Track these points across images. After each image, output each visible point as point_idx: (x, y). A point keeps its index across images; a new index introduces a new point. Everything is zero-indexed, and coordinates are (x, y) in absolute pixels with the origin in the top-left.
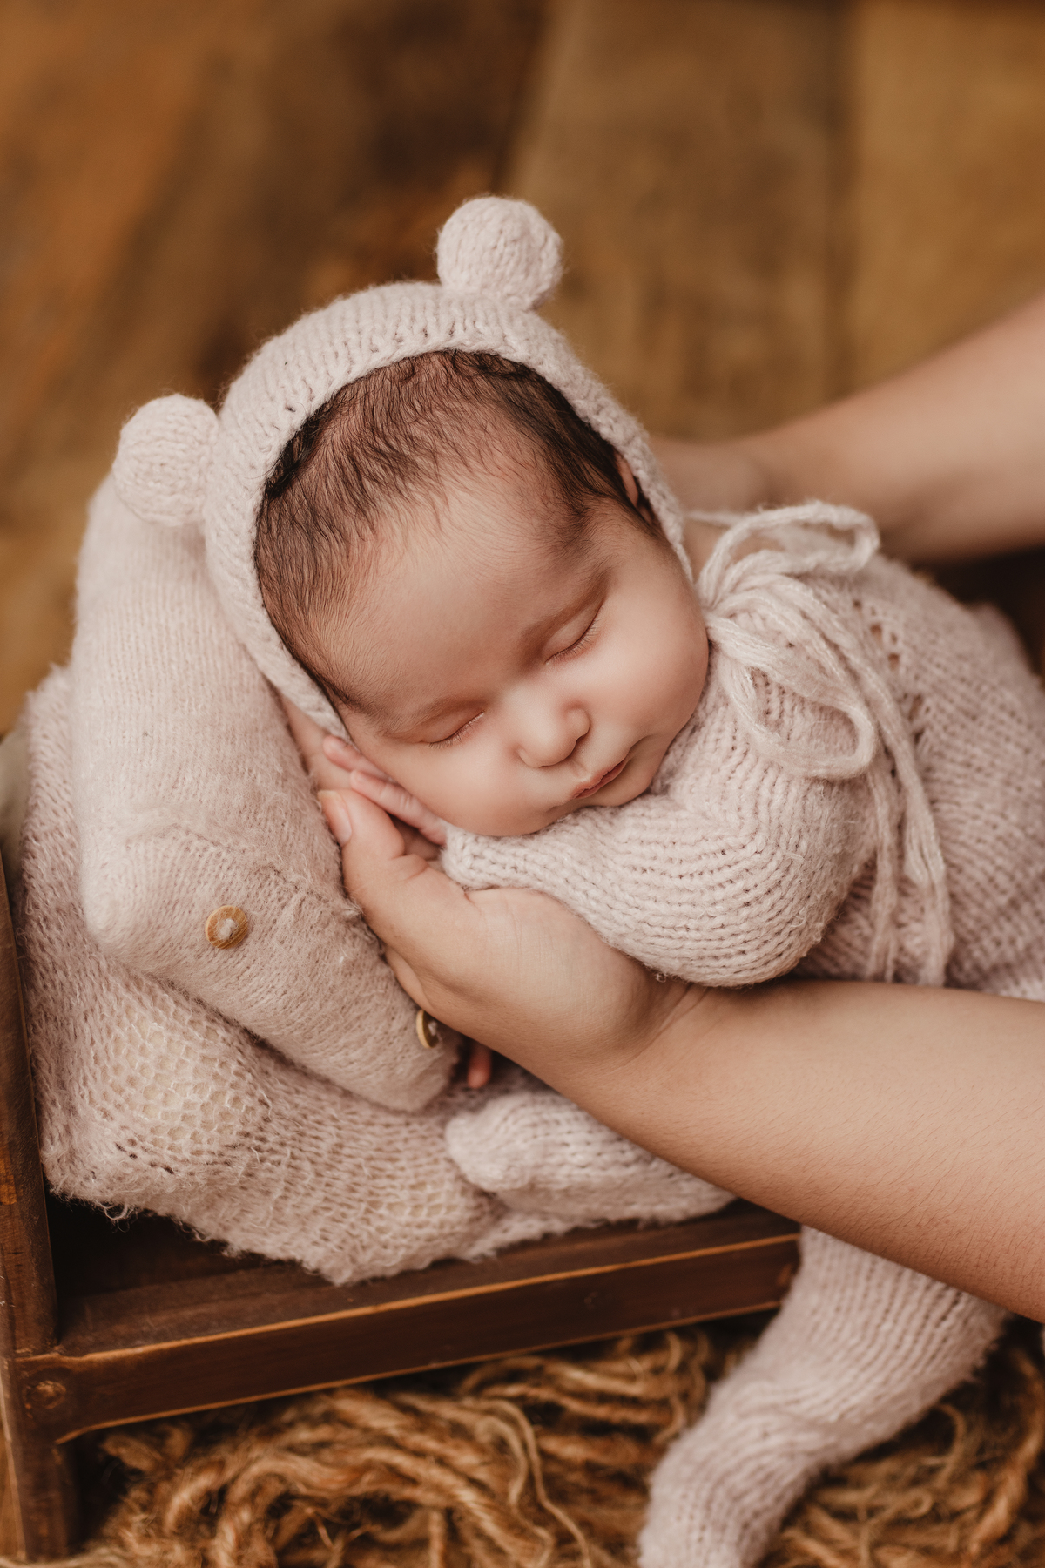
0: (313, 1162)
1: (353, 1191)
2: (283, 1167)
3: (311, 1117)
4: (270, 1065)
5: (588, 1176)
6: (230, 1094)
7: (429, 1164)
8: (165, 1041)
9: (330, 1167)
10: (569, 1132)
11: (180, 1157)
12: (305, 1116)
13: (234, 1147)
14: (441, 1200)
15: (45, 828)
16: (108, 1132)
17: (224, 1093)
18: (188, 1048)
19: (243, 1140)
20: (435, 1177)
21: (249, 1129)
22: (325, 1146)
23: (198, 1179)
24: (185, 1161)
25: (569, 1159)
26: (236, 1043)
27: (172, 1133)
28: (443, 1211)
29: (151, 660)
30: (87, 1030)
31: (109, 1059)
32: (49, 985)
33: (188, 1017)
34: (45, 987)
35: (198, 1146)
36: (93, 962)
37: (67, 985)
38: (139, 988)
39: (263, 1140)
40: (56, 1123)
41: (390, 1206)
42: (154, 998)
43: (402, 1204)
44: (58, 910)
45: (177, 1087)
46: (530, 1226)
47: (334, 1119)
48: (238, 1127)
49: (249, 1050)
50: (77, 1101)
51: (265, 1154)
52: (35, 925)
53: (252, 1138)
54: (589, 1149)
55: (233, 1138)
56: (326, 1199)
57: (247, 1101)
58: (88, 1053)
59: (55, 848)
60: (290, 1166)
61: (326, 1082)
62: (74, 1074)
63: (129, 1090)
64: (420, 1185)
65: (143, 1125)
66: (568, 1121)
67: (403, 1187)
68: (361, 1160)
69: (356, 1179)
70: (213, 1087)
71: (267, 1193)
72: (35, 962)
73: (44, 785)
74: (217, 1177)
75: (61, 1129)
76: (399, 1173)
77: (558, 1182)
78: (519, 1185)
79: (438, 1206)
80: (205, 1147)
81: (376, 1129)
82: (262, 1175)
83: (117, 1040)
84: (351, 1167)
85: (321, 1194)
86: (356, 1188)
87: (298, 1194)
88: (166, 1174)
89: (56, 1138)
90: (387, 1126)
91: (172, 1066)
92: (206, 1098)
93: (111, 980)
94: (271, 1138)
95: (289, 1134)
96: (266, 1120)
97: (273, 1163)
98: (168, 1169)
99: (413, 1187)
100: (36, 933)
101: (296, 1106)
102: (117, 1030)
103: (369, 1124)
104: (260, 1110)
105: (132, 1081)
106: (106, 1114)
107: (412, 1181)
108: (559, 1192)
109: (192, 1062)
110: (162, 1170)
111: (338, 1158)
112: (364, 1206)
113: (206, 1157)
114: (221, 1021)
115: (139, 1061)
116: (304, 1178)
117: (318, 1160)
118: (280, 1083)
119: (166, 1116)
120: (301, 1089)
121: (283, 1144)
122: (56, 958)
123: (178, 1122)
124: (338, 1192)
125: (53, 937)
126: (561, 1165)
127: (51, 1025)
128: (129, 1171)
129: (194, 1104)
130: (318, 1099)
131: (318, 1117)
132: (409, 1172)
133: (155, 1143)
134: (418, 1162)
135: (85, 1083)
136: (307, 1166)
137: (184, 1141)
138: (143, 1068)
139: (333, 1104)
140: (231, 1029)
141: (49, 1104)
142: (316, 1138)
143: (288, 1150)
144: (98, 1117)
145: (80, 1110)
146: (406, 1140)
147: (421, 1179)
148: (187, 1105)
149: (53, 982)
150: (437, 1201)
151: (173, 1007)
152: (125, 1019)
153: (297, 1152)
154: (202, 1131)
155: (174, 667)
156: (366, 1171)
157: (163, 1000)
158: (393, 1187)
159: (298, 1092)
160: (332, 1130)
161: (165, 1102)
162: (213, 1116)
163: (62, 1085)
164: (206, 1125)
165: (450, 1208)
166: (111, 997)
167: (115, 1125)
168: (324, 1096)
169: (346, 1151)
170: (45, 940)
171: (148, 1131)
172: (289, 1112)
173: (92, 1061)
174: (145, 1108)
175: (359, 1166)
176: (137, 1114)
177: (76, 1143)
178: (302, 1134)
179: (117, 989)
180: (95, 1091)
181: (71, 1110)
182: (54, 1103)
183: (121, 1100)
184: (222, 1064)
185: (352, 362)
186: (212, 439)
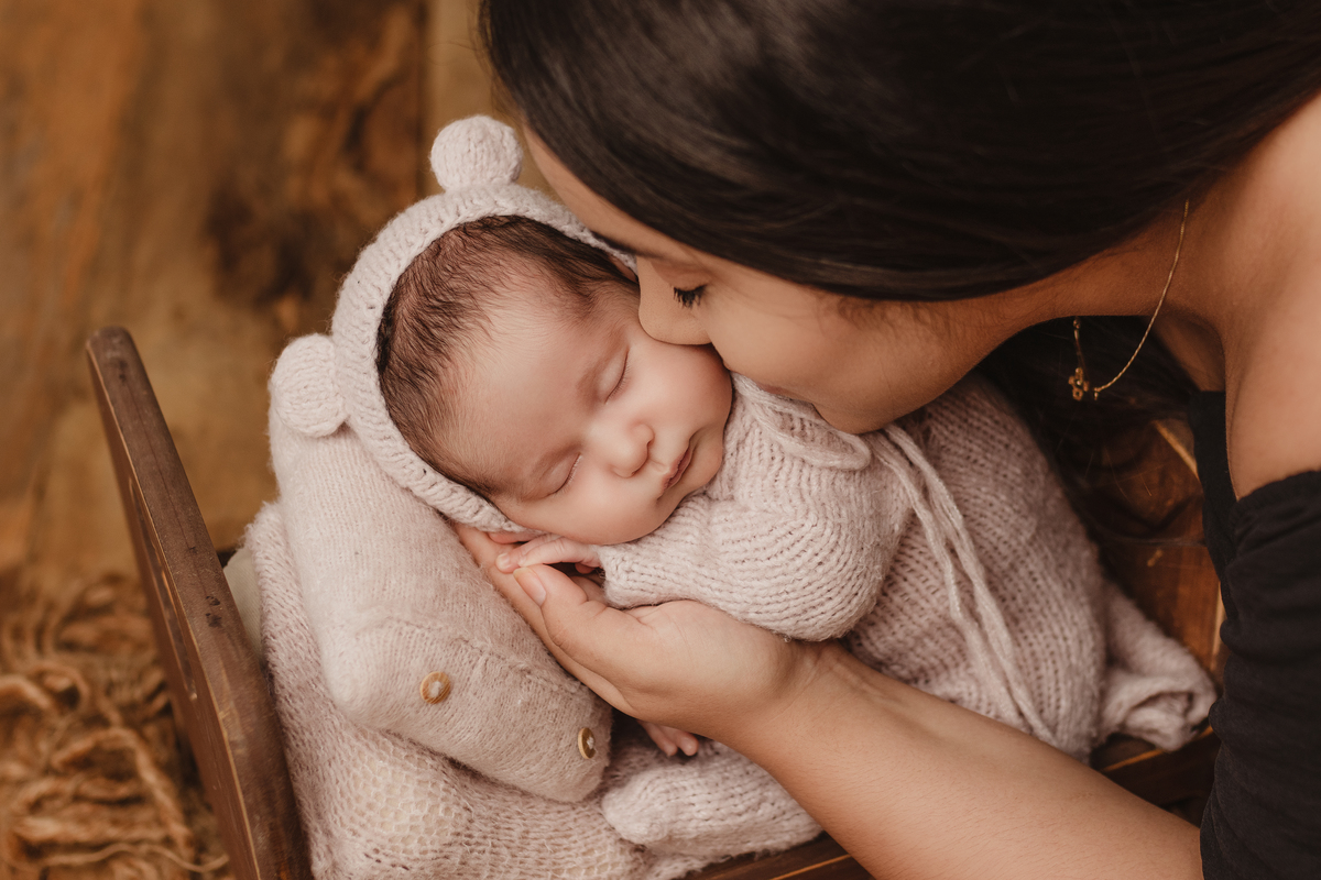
0: (508, 848)
1: (541, 864)
2: (487, 854)
3: (502, 815)
4: (467, 780)
5: (711, 826)
6: (442, 806)
7: (594, 835)
8: (390, 773)
9: (522, 849)
10: (694, 795)
11: (412, 857)
12: (498, 814)
13: (450, 845)
14: (607, 860)
15: (279, 628)
16: (358, 846)
17: (438, 806)
18: (407, 776)
19: (455, 839)
20: (600, 844)
21: (459, 830)
22: (516, 834)
23: (427, 871)
24: (417, 860)
25: (696, 815)
26: (441, 768)
27: (404, 840)
28: (610, 868)
29: (353, 500)
30: (332, 773)
31: (351, 792)
32: (300, 744)
33: (404, 754)
34: (297, 745)
35: (424, 848)
36: (329, 723)
37: (313, 742)
38: (365, 737)
39: (470, 836)
40: (320, 845)
41: (570, 871)
42: (377, 743)
43: (578, 868)
44: (299, 688)
45: (403, 806)
46: (676, 868)
47: (519, 813)
48: (452, 830)
49: (451, 771)
50: (332, 827)
51: (473, 846)
52: (283, 701)
53: (464, 837)
54: (710, 806)
55: (449, 838)
56: (521, 873)
57: (455, 810)
58: (335, 790)
59: (288, 642)
60: (492, 853)
61: (512, 789)
62: (327, 807)
63: (369, 813)
64: (591, 851)
65: (383, 837)
66: (692, 786)
67: (577, 855)
68: (544, 840)
69: (542, 855)
70: (429, 802)
71: (478, 875)
72: (287, 729)
73: (272, 596)
74: (440, 869)
75: (325, 849)
76: (573, 845)
77: (689, 833)
78: (660, 837)
79: (606, 864)
80: (429, 847)
81: (552, 816)
82: (473, 862)
83: (354, 777)
84: (537, 847)
85: (518, 870)
86: (542, 861)
87: (500, 872)
88: (404, 871)
89: (322, 856)
90: (559, 812)
91: (398, 791)
92: (426, 811)
93: (344, 733)
94: (476, 834)
95: (489, 829)
96: (471, 821)
97: (479, 852)
98: (405, 868)
99: (584, 854)
100: (285, 707)
101: (490, 808)
102: (354, 770)
103: (545, 813)
104: (465, 814)
105: (370, 806)
106: (354, 834)
107: (584, 850)
108: (690, 840)
109: (412, 786)
110: (401, 868)
111: (527, 841)
112: (550, 874)
113: (430, 855)
114: (428, 753)
115: (374, 790)
116: (503, 860)
117: (512, 845)
118: (475, 793)
119: (398, 828)
120: (491, 795)
121: (485, 837)
122: (302, 723)
123: (407, 832)
124: (530, 866)
125: (298, 708)
126: (690, 820)
127: (305, 773)
128: (376, 873)
129: (417, 817)
130: (505, 801)
131: (507, 814)
132: (580, 843)
133: (393, 849)
134: (586, 835)
135: (336, 812)
136: (504, 851)
137: (414, 845)
138: (377, 796)
139: (517, 802)
140: (436, 758)
141: (313, 831)
142: (509, 829)
143: (489, 841)
144: (349, 835)
145: (335, 833)
146: (575, 820)
147: (590, 846)
148: (412, 818)
149: (303, 741)
150: (604, 862)
151: (392, 747)
152: (358, 761)
153: (496, 842)
154: (426, 836)
155: (371, 503)
156: (549, 848)
157: (384, 743)
158: (570, 856)
159: (489, 798)
160: (520, 821)
161: (396, 818)
162: (432, 824)
163: (319, 816)
164: (429, 831)
165: (614, 865)
166: (346, 746)
167: (362, 840)
168: (508, 798)
169: (532, 835)
170: (293, 711)
171: (387, 841)
172: (487, 813)
173: (339, 796)
174: (382, 824)
175: (543, 845)
176: (377, 829)
177: (336, 857)
178: (498, 828)
179: (349, 740)
180: (344, 818)
181: (328, 833)
182: (316, 830)
183: (364, 821)
184: (434, 784)
185: (399, 259)
186: (332, 354)
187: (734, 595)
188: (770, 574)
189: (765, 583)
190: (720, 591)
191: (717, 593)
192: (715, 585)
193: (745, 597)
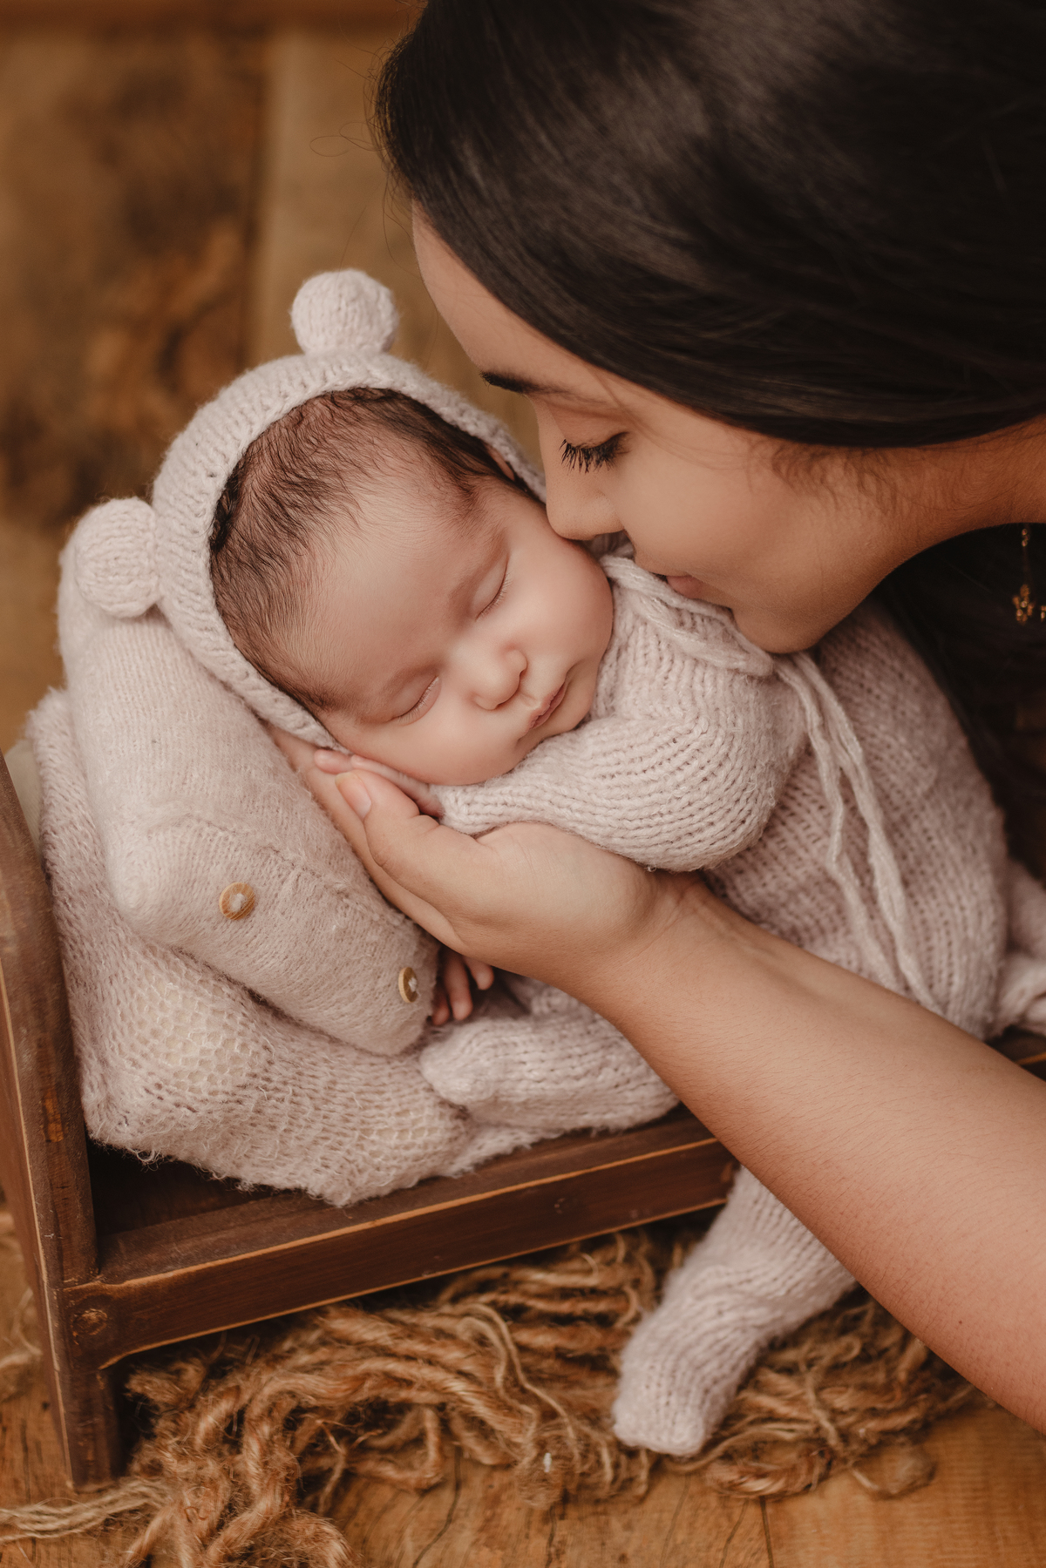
0: (311, 1098)
1: (347, 1121)
2: (287, 1103)
3: (307, 1060)
4: (268, 1018)
5: (543, 1090)
6: (239, 1041)
7: (410, 1094)
8: (180, 998)
9: (327, 1101)
10: (526, 1052)
11: (199, 1097)
12: (301, 1059)
13: (244, 1087)
14: (424, 1123)
15: (62, 822)
16: (137, 1078)
17: (234, 1040)
18: (200, 1003)
19: (251, 1081)
20: (416, 1105)
21: (256, 1071)
22: (321, 1083)
23: (216, 1116)
24: (204, 1101)
25: (527, 1075)
26: (239, 999)
27: (192, 1076)
28: (426, 1133)
30: (113, 992)
31: (133, 1016)
32: (78, 955)
33: (198, 978)
34: (75, 957)
35: (213, 1088)
36: (113, 935)
37: (94, 954)
38: (154, 955)
39: (268, 1080)
40: (94, 1073)
41: (380, 1132)
42: (168, 962)
43: (390, 1130)
44: (81, 891)
45: (193, 1036)
46: (501, 1141)
47: (326, 1061)
48: (247, 1069)
49: (250, 1004)
50: (108, 1054)
51: (271, 1092)
52: (62, 904)
53: (260, 1079)
54: (543, 1065)
55: (244, 1079)
56: (324, 1130)
57: (253, 1047)
58: (116, 1012)
59: (71, 839)
60: (292, 1102)
61: (319, 1033)
62: (104, 1031)
63: (153, 1041)
64: (406, 1112)
65: (167, 1071)
66: (524, 1043)
67: (390, 1115)
68: (352, 1094)
69: (349, 1111)
70: (224, 1035)
71: (273, 1128)
72: (64, 937)
73: (56, 787)
74: (231, 1115)
75: (99, 1078)
76: (386, 1103)
77: (517, 1096)
78: (484, 1097)
79: (422, 1129)
80: (220, 1087)
81: (363, 1068)
82: (269, 1111)
83: (139, 999)
84: (344, 1101)
85: (321, 1126)
86: (350, 1118)
87: (300, 1126)
88: (189, 1113)
89: (95, 1087)
90: (372, 1064)
91: (188, 1019)
92: (219, 1045)
93: (130, 948)
94: (275, 1078)
95: (290, 1074)
96: (270, 1063)
97: (278, 1100)
98: (189, 1108)
99: (398, 1114)
100: (63, 911)
101: (293, 1051)
102: (139, 991)
103: (355, 1064)
104: (264, 1054)
105: (155, 1033)
106: (135, 1063)
107: (398, 1109)
108: (519, 1104)
109: (205, 1015)
110: (185, 1109)
111: (333, 1093)
112: (357, 1133)
113: (221, 1097)
114: (226, 981)
115: (160, 1015)
116: (304, 1113)
117: (316, 1095)
118: (278, 1032)
119: (186, 1061)
120: (295, 1038)
121: (285, 1083)
122: (82, 931)
123: (196, 1066)
124: (335, 1122)
125: (78, 914)
126: (520, 1080)
127: (82, 990)
128: (157, 1112)
129: (209, 1051)
130: (310, 1045)
131: (312, 1060)
132: (395, 1101)
133: (178, 1085)
134: (401, 1093)
135: (114, 1038)
136: (306, 1101)
137: (202, 1083)
138: (163, 1022)
139: (323, 1049)
140: (235, 987)
141: (86, 1057)
142: (313, 1076)
143: (290, 1088)
144: (128, 1066)
145: (111, 1062)
146: (390, 1075)
147: (405, 1107)
148: (203, 1051)
149: (81, 953)
150: (420, 1125)
151: (184, 969)
152: (145, 981)
153: (297, 1090)
154: (217, 1074)
156: (358, 1103)
157: (175, 963)
158: (382, 1115)
159: (292, 1040)
160: (326, 1069)
161: (184, 1050)
162: (226, 1060)
163: (94, 1040)
164: (221, 1069)
165: (432, 1130)
166: (132, 963)
167: (143, 1072)
168: (314, 1043)
169: (339, 1087)
170: (72, 917)
171: (172, 1076)
172: (287, 1055)
173: (119, 1019)
174: (168, 1055)
175: (352, 1099)
176: (161, 1061)
177: (112, 1090)
178: (300, 1074)
179: (135, 957)
180: (123, 1044)
181: (104, 1062)
182: (90, 1056)
183: (146, 1049)
184: (230, 1016)
185: (251, 423)
186: (152, 525)
187: (597, 818)
188: (644, 790)
189: (637, 802)
190: (582, 812)
191: (578, 815)
192: (576, 805)
193: (609, 820)
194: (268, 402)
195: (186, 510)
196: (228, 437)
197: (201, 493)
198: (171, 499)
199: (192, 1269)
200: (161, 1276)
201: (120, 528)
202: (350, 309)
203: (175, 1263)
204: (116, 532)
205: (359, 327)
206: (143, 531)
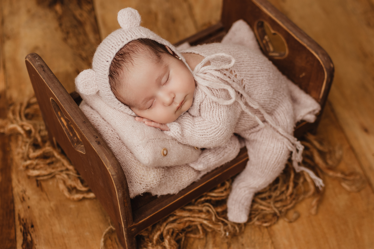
17: (158, 170)
19: (163, 176)
27: (152, 181)
45: (150, 173)
70: (156, 170)
83: (138, 170)
85: (173, 181)
92: (156, 172)
102: (137, 168)
105: (143, 176)
112: (180, 180)
124: (176, 179)
137: (154, 181)
138: (144, 172)
152: (137, 165)
161: (150, 176)
166: (134, 163)
174: (147, 179)
185: (116, 49)
186: (95, 75)
194: (119, 43)
195: (102, 70)
196: (111, 52)
197: (106, 66)
198: (98, 68)
199: (151, 215)
200: (146, 219)
201: (87, 76)
202: (131, 17)
203: (148, 215)
204: (87, 77)
205: (134, 21)
206: (93, 76)
